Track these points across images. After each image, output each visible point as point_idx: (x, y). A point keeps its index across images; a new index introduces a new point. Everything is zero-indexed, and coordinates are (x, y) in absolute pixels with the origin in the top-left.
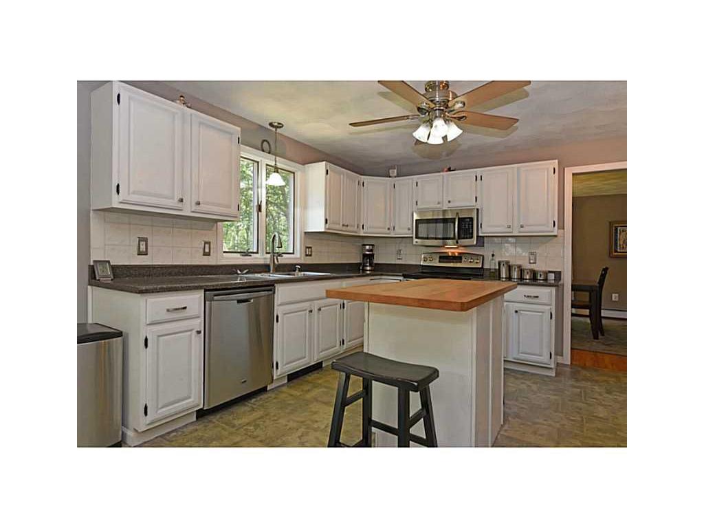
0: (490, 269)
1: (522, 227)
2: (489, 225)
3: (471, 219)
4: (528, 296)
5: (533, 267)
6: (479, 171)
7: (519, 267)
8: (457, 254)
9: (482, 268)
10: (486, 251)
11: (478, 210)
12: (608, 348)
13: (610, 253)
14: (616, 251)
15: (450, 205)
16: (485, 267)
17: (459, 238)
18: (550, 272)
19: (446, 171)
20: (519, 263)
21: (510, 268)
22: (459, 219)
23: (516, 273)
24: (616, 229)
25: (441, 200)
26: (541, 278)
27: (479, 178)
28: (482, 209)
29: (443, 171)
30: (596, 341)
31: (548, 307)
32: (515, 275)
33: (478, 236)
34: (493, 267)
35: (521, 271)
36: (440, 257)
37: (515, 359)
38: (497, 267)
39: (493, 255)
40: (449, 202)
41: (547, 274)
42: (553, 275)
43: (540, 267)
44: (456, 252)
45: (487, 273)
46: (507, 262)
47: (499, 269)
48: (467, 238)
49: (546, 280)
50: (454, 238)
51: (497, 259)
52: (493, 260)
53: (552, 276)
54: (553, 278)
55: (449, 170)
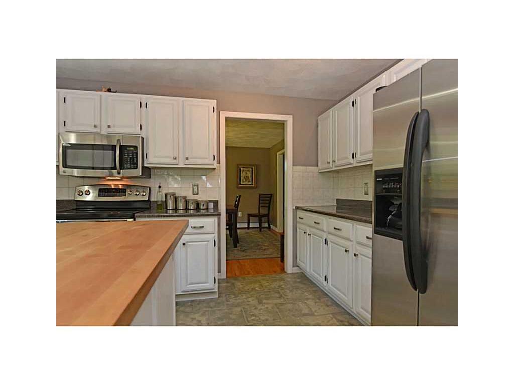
0: (157, 201)
1: (187, 159)
2: (155, 156)
3: (136, 148)
4: (195, 227)
5: (196, 197)
6: (144, 98)
7: (185, 198)
8: (121, 187)
9: (149, 200)
10: (153, 183)
11: (143, 139)
12: (246, 254)
13: (237, 185)
14: (240, 184)
15: (110, 130)
16: (152, 199)
17: (121, 169)
18: (210, 201)
19: (106, 91)
20: (184, 194)
21: (176, 199)
22: (121, 147)
23: (181, 204)
24: (240, 170)
25: (97, 123)
26: (203, 208)
27: (144, 105)
28: (147, 139)
29: (101, 90)
30: (236, 249)
31: (213, 235)
32: (181, 205)
33: (143, 167)
34: (160, 199)
35: (187, 202)
36: (100, 190)
37: (183, 292)
38: (164, 200)
39: (160, 187)
40: (109, 127)
41: (208, 203)
42: (212, 203)
43: (202, 197)
44: (120, 185)
45: (154, 206)
46: (174, 194)
47: (166, 201)
48: (130, 169)
49: (207, 209)
50: (115, 168)
51: (164, 191)
52: (159, 192)
53: (211, 205)
54: (213, 207)
55: (109, 90)
